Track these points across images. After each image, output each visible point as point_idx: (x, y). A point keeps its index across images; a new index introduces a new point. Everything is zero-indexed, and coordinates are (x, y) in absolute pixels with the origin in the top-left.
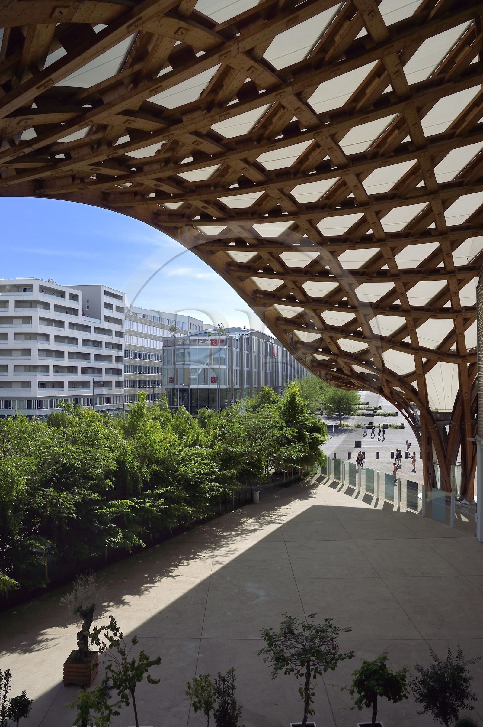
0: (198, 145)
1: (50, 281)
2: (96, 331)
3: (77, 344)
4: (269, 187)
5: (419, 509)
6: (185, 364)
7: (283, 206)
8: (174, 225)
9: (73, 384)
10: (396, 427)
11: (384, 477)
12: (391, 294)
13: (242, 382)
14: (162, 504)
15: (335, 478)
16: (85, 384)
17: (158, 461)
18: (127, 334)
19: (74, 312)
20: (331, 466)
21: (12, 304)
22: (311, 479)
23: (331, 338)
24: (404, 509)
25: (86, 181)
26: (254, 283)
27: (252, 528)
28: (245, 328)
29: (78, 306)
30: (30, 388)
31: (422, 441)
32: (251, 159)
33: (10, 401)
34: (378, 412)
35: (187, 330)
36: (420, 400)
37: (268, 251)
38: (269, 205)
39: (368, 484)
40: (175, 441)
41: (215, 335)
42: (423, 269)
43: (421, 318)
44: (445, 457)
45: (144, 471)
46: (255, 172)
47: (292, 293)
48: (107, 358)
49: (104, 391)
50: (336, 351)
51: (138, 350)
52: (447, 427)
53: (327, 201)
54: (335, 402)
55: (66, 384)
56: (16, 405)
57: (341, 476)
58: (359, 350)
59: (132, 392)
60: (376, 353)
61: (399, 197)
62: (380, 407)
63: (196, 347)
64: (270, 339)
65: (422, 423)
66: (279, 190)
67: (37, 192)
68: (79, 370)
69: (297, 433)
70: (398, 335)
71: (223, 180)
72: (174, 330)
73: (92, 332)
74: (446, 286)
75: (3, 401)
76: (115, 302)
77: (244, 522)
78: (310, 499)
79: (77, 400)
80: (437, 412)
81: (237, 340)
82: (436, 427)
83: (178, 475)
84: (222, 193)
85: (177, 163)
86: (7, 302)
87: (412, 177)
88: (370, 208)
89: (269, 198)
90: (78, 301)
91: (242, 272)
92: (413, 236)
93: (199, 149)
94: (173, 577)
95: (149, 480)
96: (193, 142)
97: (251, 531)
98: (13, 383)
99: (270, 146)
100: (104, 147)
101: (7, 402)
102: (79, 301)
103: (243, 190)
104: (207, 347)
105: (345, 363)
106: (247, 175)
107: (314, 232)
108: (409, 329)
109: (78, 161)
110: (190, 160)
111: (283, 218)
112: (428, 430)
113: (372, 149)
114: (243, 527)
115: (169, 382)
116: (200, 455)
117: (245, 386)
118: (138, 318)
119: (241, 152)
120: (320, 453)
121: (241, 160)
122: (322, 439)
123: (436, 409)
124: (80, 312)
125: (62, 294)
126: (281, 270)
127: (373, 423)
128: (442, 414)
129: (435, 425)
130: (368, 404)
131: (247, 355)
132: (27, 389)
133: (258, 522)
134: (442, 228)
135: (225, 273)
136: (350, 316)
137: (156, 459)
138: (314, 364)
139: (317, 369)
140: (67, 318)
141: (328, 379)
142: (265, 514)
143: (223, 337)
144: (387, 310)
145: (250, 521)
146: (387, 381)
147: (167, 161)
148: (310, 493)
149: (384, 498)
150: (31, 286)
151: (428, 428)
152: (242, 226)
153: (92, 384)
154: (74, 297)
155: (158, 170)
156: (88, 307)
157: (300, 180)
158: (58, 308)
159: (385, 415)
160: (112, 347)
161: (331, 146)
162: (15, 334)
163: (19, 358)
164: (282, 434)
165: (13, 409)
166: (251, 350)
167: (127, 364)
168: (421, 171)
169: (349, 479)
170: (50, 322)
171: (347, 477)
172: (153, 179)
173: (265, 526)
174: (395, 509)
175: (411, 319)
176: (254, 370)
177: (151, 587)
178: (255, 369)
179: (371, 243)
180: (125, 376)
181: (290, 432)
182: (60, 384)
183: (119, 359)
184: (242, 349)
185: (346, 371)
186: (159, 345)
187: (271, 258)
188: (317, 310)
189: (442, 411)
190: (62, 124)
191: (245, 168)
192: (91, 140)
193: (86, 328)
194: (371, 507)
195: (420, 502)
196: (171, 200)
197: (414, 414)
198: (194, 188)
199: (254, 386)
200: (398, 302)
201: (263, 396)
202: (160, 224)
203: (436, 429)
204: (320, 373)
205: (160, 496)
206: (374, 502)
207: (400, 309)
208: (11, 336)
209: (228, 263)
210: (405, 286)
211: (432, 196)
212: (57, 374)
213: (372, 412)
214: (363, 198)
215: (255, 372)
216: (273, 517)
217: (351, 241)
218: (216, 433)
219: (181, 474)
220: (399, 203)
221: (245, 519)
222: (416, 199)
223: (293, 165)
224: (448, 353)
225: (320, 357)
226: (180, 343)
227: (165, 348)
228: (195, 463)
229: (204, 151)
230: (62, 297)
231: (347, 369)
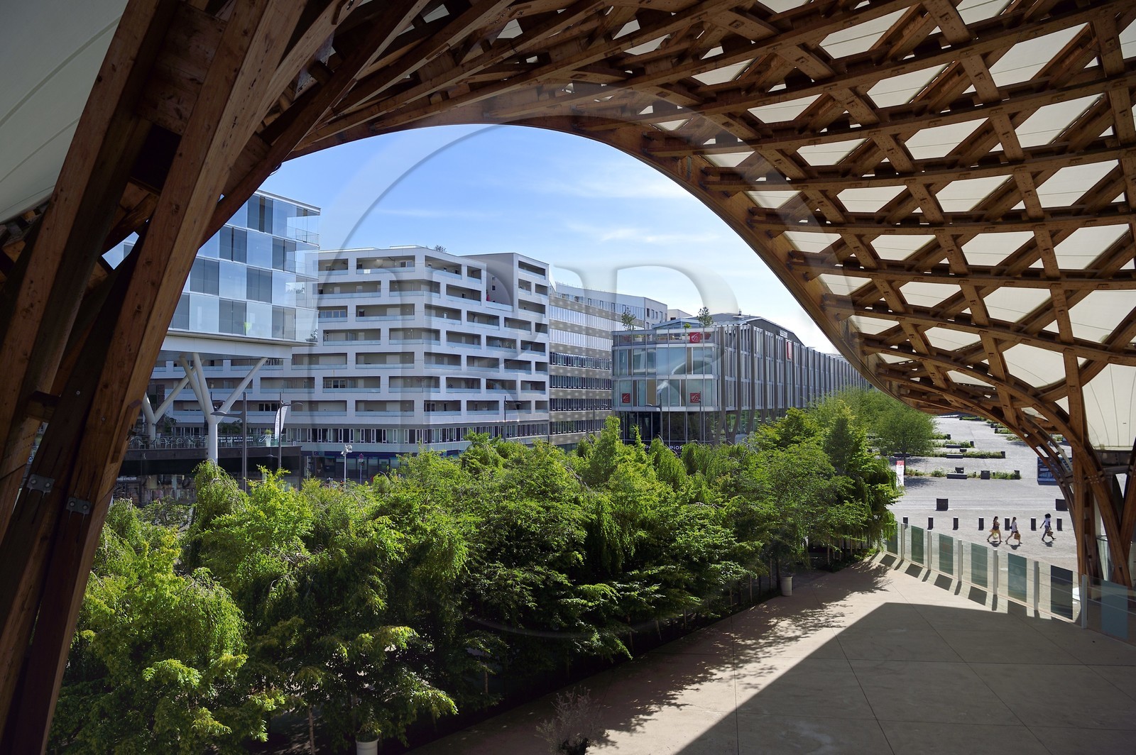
0: (737, 27)
1: (439, 249)
2: (507, 323)
3: (479, 343)
4: (836, 85)
5: (1076, 615)
6: (648, 374)
7: (854, 115)
8: (675, 154)
9: (474, 406)
10: (1005, 477)
11: (1007, 560)
12: (1028, 250)
13: (739, 402)
14: (657, 592)
15: (913, 559)
16: (492, 405)
17: (644, 525)
18: (553, 327)
19: (474, 295)
20: (906, 541)
21: (385, 286)
22: (872, 559)
23: (916, 326)
24: (1046, 613)
25: (557, 94)
26: (789, 241)
27: (791, 634)
28: (740, 315)
29: (481, 285)
30: (413, 410)
31: (1076, 501)
32: (811, 44)
33: (384, 431)
34: (969, 450)
35: (643, 319)
36: (1072, 430)
37: (820, 189)
38: (832, 114)
39: (976, 572)
40: (668, 494)
41: (694, 326)
42: (1086, 207)
43: (1078, 291)
44: (1119, 527)
45: (627, 539)
46: (818, 63)
47: (853, 255)
48: (524, 365)
49: (517, 417)
50: (923, 349)
51: (569, 352)
52: (1122, 478)
53: (926, 102)
54: (895, 434)
55: (464, 405)
56: (395, 436)
57: (925, 557)
58: (962, 346)
59: (561, 417)
60: (994, 351)
61: (1053, 87)
62: (972, 443)
63: (666, 346)
64: (781, 332)
65: (1075, 468)
66: (850, 89)
67: (486, 115)
68: (483, 383)
69: (853, 485)
70: (1034, 320)
71: (762, 79)
72: (627, 319)
73: (500, 325)
74: (1127, 233)
75: (373, 430)
76: (534, 279)
77: (775, 625)
78: (878, 591)
79: (480, 428)
80: (1103, 451)
81: (730, 334)
82: (1102, 476)
83: (675, 548)
84: (760, 100)
85: (698, 58)
86: (379, 283)
87: (1077, 53)
88: (1002, 108)
89: (830, 104)
90: (480, 278)
91: (774, 224)
92: (1072, 151)
93: (736, 32)
94: (678, 706)
95: (632, 554)
96: (730, 22)
97: (790, 639)
98: (387, 403)
99: (848, 19)
100: (601, 42)
101: (379, 432)
102: (482, 278)
103: (795, 93)
104: (683, 345)
105: (938, 367)
106: (803, 68)
107: (901, 154)
108: (1057, 310)
109: (563, 66)
110: (718, 51)
111: (852, 134)
112: (1086, 481)
113: (1010, 10)
114: (776, 633)
115: (623, 402)
116: (706, 516)
117: (743, 408)
118: (569, 302)
119: (801, 33)
120: (887, 517)
121: (798, 46)
122: (892, 493)
123: (1100, 446)
124: (484, 296)
125: (456, 269)
126: (839, 218)
127: (963, 469)
128: (1111, 454)
129: (1101, 473)
130: (948, 437)
131: (746, 358)
132: (409, 413)
133: (799, 626)
134: (1127, 134)
135: (746, 227)
136: (951, 289)
137: (641, 521)
138: (881, 370)
139: (887, 378)
140: (465, 305)
141: (903, 395)
142: (805, 612)
143: (709, 330)
144: (1018, 279)
145: (784, 623)
146: (1012, 398)
147: (682, 56)
148: (877, 583)
149: (1007, 594)
150: (413, 258)
151: (1086, 478)
152: (781, 150)
153: (501, 405)
154: (474, 273)
155: (668, 70)
156: (494, 288)
157: (889, 71)
158: (452, 290)
159: (983, 456)
160: (530, 348)
161: (946, 12)
162: (391, 330)
163: (396, 366)
164: (830, 486)
165: (388, 442)
166: (752, 349)
167: (553, 374)
168: (1095, 40)
169: (940, 563)
170: (440, 311)
171: (936, 558)
172: (657, 86)
173: (812, 632)
174: (1030, 613)
175: (1061, 291)
176: (756, 381)
177: (646, 720)
178: (759, 380)
179: (997, 167)
180: (551, 394)
181: (840, 481)
182: (455, 406)
183: (540, 366)
184: (738, 348)
185: (938, 382)
186: (606, 345)
187: (824, 200)
188: (894, 281)
189: (1112, 449)
190: (559, 11)
191: (802, 57)
192: (582, 32)
193: (493, 319)
194: (987, 607)
195: (1077, 606)
196: (679, 116)
197: (1058, 453)
198: (715, 95)
199: (758, 407)
200: (1038, 264)
201: (788, 424)
202: (653, 153)
203: (1103, 479)
204: (891, 385)
205: (652, 580)
206: (989, 600)
207: (1042, 276)
208: (385, 333)
209: (749, 211)
210: (1052, 236)
211: (1113, 81)
212: (451, 390)
213: (958, 450)
214: (989, 94)
215: (759, 384)
216: (822, 619)
217: (963, 166)
218: (726, 481)
219: (680, 547)
220: (1053, 97)
221: (776, 621)
222: (1084, 89)
223: (875, 48)
224: (1126, 348)
225: (890, 359)
226: (640, 339)
227: (616, 348)
228: (699, 529)
229: (743, 35)
230: (457, 272)
231: (940, 379)
